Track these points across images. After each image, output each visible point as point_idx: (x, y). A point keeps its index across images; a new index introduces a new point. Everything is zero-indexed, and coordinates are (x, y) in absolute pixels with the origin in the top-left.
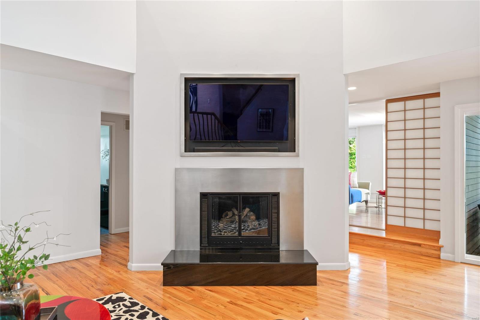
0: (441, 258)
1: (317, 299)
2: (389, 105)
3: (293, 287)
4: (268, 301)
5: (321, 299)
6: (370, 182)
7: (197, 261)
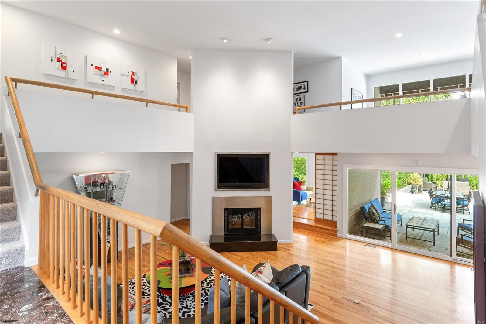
0: (338, 236)
1: (277, 257)
2: (317, 156)
3: (267, 252)
4: (257, 259)
5: (278, 257)
6: (312, 186)
7: (222, 241)
